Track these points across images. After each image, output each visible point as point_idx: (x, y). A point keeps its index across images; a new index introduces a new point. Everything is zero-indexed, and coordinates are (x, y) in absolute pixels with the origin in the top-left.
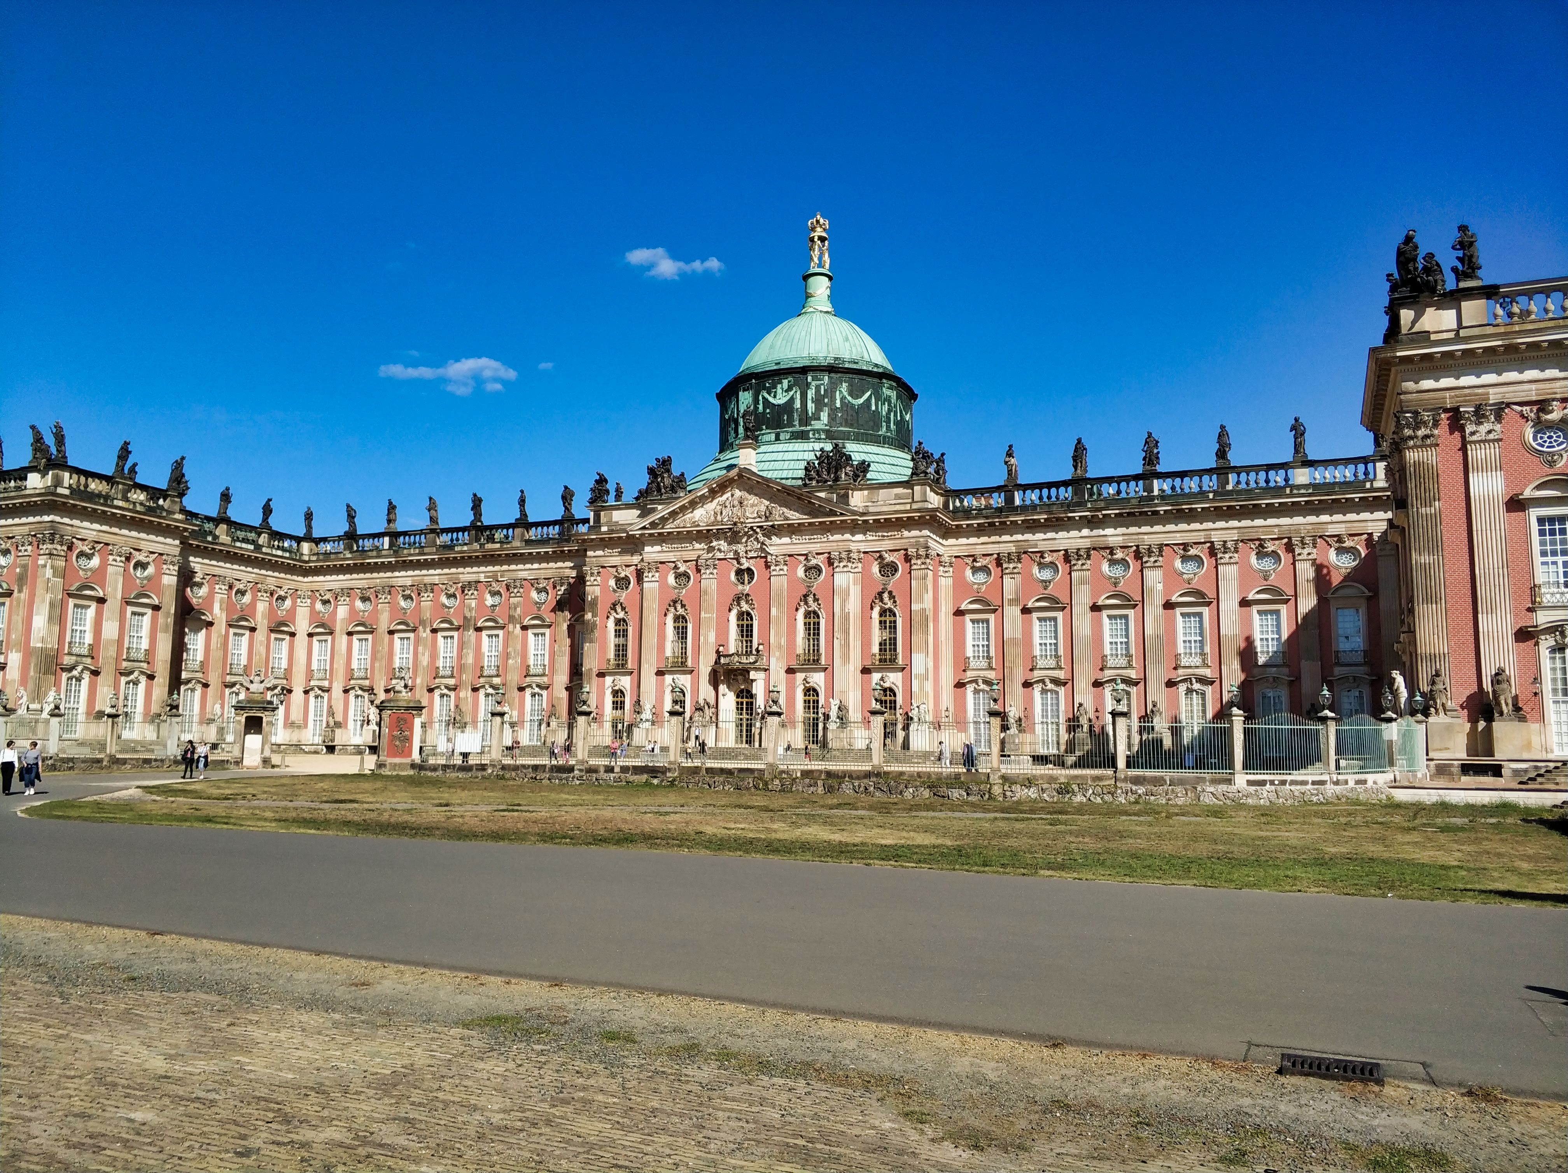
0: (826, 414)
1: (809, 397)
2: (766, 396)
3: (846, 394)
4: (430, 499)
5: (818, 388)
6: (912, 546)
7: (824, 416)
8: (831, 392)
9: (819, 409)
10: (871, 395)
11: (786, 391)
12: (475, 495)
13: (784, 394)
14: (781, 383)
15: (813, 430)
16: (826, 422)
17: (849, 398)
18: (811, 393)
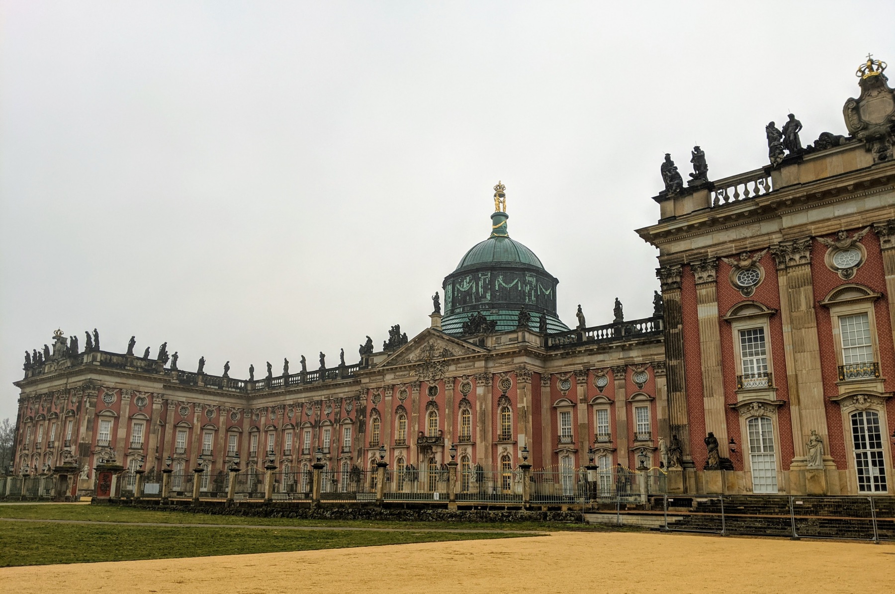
0: (489, 294)
1: (480, 285)
2: (459, 287)
3: (501, 282)
4: (302, 356)
5: (485, 280)
6: (517, 369)
7: (488, 296)
8: (492, 282)
9: (485, 292)
10: (518, 282)
11: (469, 283)
12: (321, 353)
13: (468, 285)
14: (466, 279)
15: (482, 304)
16: (489, 299)
17: (504, 284)
18: (481, 283)
